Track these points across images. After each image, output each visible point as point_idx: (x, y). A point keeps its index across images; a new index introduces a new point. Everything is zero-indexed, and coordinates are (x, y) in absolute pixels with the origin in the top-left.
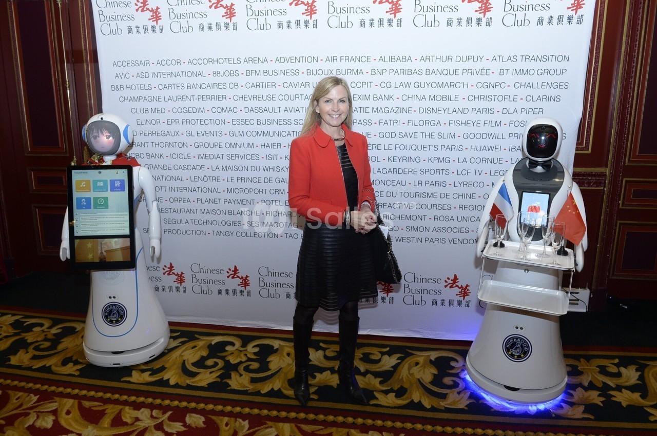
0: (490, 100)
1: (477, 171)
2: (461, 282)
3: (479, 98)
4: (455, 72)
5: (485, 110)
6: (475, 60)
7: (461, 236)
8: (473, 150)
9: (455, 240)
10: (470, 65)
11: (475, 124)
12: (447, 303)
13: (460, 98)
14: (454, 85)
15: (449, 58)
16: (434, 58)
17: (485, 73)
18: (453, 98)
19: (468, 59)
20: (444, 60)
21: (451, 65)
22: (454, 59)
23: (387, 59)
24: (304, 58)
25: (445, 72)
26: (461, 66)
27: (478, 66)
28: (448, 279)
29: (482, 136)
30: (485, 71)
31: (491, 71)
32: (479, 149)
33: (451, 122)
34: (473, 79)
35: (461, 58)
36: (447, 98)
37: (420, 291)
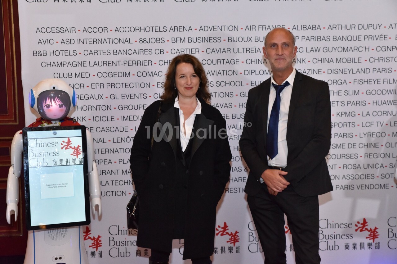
0: (388, 61)
1: (379, 123)
2: (370, 226)
3: (379, 60)
4: (358, 38)
5: (384, 70)
6: (375, 28)
7: (367, 182)
8: (375, 104)
9: (362, 186)
10: (371, 32)
11: (376, 82)
12: (358, 246)
13: (362, 60)
14: (357, 49)
15: (353, 27)
16: (340, 26)
17: (383, 39)
18: (356, 61)
19: (369, 27)
20: (348, 28)
21: (354, 33)
22: (357, 27)
23: (299, 28)
24: (226, 27)
25: (350, 38)
26: (363, 33)
27: (377, 33)
28: (358, 223)
29: (382, 92)
30: (383, 37)
31: (388, 37)
32: (380, 103)
33: (355, 81)
34: (373, 44)
35: (363, 27)
36: (352, 60)
37: (333, 236)
